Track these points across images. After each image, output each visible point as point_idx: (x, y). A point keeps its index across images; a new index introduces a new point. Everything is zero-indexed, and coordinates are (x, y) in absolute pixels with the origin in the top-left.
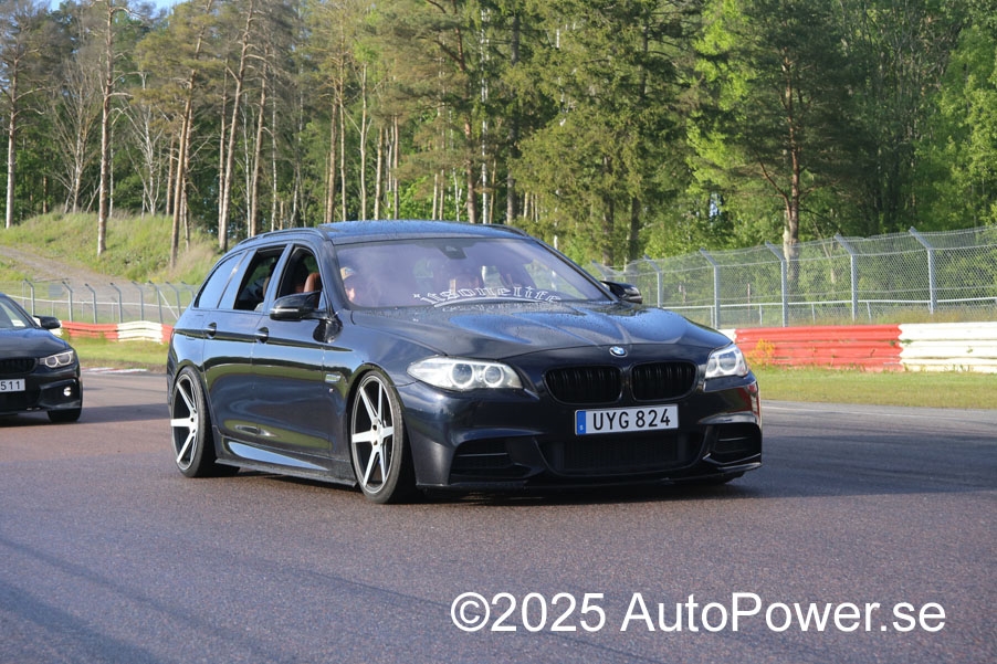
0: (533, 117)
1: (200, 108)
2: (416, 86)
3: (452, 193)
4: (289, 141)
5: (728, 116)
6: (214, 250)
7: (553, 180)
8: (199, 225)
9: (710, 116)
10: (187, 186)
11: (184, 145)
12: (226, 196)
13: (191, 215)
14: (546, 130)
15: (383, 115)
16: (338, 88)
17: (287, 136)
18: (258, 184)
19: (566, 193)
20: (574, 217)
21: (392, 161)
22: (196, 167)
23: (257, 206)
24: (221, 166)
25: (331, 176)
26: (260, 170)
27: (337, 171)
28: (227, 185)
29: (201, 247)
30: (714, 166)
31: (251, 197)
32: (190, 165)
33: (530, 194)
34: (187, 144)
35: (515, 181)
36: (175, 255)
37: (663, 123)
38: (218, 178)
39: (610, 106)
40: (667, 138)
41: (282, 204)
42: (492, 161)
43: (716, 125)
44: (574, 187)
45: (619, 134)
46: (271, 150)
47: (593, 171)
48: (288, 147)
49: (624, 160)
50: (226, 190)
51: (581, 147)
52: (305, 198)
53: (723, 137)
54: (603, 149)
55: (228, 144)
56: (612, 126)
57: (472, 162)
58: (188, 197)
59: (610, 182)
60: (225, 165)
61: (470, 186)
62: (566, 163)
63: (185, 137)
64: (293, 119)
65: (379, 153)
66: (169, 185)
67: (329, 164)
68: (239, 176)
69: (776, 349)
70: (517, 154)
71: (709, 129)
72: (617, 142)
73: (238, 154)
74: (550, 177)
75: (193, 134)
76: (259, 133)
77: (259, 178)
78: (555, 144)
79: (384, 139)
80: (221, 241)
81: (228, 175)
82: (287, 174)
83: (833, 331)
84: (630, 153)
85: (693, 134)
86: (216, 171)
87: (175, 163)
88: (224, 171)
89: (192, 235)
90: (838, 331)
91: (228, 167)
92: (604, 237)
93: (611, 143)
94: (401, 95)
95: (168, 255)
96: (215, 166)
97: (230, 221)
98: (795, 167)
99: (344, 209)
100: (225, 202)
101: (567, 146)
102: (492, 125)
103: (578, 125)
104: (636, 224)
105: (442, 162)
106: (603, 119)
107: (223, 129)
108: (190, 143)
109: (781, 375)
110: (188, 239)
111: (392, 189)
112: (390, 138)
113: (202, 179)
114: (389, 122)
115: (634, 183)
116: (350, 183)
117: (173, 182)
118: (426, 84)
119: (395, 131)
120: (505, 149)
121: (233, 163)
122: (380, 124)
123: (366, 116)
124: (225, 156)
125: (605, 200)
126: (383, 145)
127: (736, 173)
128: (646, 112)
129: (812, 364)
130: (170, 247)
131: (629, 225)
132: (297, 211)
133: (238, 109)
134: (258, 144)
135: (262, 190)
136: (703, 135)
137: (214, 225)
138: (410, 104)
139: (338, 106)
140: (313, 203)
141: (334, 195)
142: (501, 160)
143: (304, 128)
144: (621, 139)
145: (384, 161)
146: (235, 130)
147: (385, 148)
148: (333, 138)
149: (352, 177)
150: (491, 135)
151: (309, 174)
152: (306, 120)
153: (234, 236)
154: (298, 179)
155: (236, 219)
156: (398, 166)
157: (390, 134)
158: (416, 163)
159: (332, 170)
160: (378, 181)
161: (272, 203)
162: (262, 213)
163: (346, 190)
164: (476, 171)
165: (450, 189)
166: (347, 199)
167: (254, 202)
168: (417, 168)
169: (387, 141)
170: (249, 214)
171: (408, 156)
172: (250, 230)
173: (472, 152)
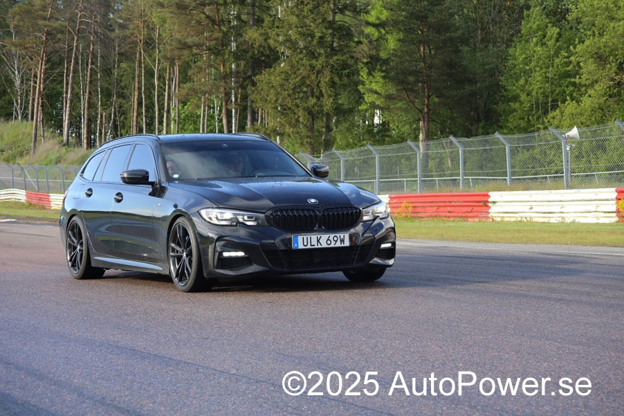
0: (263, 61)
1: (52, 52)
2: (189, 40)
3: (214, 108)
4: (108, 74)
5: (386, 62)
6: (60, 143)
7: (276, 101)
8: (50, 127)
9: (374, 62)
10: (42, 103)
11: (41, 76)
12: (68, 109)
13: (45, 121)
14: (272, 69)
15: (169, 59)
16: (140, 41)
17: (107, 72)
18: (89, 102)
19: (285, 109)
20: (289, 125)
21: (175, 88)
22: (48, 90)
23: (88, 116)
24: (65, 90)
25: (136, 97)
26: (90, 93)
27: (140, 94)
28: (68, 102)
29: (51, 141)
30: (376, 92)
31: (84, 110)
32: (44, 89)
33: (262, 109)
34: (42, 76)
35: (253, 101)
36: (35, 146)
37: (344, 66)
38: (63, 98)
39: (313, 55)
40: (348, 76)
41: (104, 114)
42: (238, 88)
43: (378, 67)
44: (289, 105)
45: (318, 72)
46: (97, 80)
47: (301, 95)
48: (108, 79)
49: (321, 89)
50: (68, 105)
51: (294, 80)
52: (119, 111)
53: (382, 74)
54: (308, 82)
55: (69, 76)
56: (314, 67)
57: (225, 89)
58: (43, 109)
59: (312, 103)
60: (67, 89)
61: (224, 104)
62: (285, 90)
63: (41, 71)
64: (112, 61)
65: (167, 82)
66: (31, 102)
67: (134, 88)
68: (76, 97)
69: (414, 207)
70: (254, 84)
71: (374, 69)
72: (317, 77)
73: (75, 82)
74: (274, 99)
75: (46, 69)
76: (89, 69)
77: (89, 98)
78: (278, 78)
79: (170, 74)
80: (65, 138)
81: (69, 96)
82: (107, 94)
83: (448, 196)
84: (325, 84)
85: (364, 74)
86: (61, 94)
87: (35, 88)
88: (67, 93)
89: (46, 134)
90: (452, 196)
91: (69, 90)
92: (308, 137)
93: (313, 77)
94: (180, 46)
95: (30, 147)
96: (61, 90)
97: (70, 125)
98: (426, 94)
99: (144, 118)
100: (67, 113)
101: (285, 80)
102: (237, 66)
103: (292, 66)
104: (329, 129)
105: (205, 89)
106: (308, 63)
107: (66, 66)
108: (44, 75)
109: (417, 223)
110: (44, 137)
111: (175, 106)
112: (174, 74)
113: (52, 99)
114: (172, 65)
115: (328, 103)
116: (148, 101)
117: (34, 100)
118: (196, 39)
119: (176, 68)
120: (246, 80)
121: (73, 89)
122: (166, 64)
123: (159, 60)
124: (67, 84)
125: (309, 114)
126: (169, 78)
127: (389, 97)
128: (335, 58)
129: (436, 216)
130: (31, 142)
131: (324, 130)
132: (114, 119)
133: (76, 54)
134: (89, 76)
135: (91, 106)
136: (370, 74)
137: (60, 127)
138: (186, 52)
139: (140, 53)
140: (124, 114)
141: (138, 109)
142: (244, 88)
143: (119, 66)
144: (319, 75)
145: (169, 88)
146: (74, 67)
147: (171, 80)
148: (137, 73)
149: (150, 97)
150: (238, 72)
151: (121, 95)
152: (120, 61)
153: (74, 135)
154: (114, 99)
155: (75, 124)
156: (179, 91)
157: (174, 71)
158: (189, 89)
159: (136, 93)
160: (166, 100)
161: (98, 113)
162: (91, 121)
163: (145, 106)
164: (228, 95)
165: (212, 106)
166: (146, 111)
167: (86, 113)
168: (190, 93)
169: (172, 75)
170: (82, 121)
171: (184, 85)
172: (84, 131)
173: (225, 82)
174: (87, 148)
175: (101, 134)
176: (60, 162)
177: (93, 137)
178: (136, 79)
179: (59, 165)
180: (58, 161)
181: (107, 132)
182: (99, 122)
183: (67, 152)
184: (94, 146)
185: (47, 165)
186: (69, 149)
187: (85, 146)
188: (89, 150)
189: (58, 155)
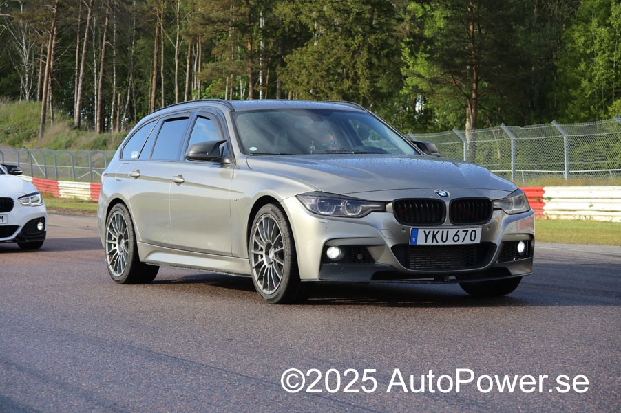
0: (295, 39)
1: (63, 26)
2: (214, 15)
3: (239, 91)
4: (124, 52)
5: (430, 41)
6: (71, 126)
7: (308, 83)
8: (60, 108)
9: (417, 42)
10: (52, 81)
11: (51, 52)
12: (79, 89)
13: (54, 101)
14: (304, 48)
15: (191, 36)
16: (160, 16)
17: (123, 49)
18: (102, 81)
19: (317, 93)
21: (197, 70)
22: (59, 68)
23: (102, 96)
24: (77, 68)
25: (154, 77)
26: (104, 72)
27: (159, 73)
28: (80, 81)
29: (61, 124)
30: (419, 76)
31: (97, 90)
32: (54, 66)
33: (293, 92)
34: (52, 52)
35: (282, 83)
36: (43, 129)
37: (384, 45)
38: (74, 76)
39: (349, 33)
40: (387, 56)
41: (119, 95)
42: (266, 69)
43: (422, 47)
44: (322, 88)
45: (354, 52)
46: (112, 57)
47: (336, 77)
48: (124, 56)
49: (357, 70)
50: (80, 85)
51: (328, 61)
52: (136, 93)
53: (426, 56)
54: (343, 63)
55: (82, 52)
56: (349, 47)
57: (252, 69)
58: (52, 89)
59: (347, 85)
60: (79, 67)
61: (250, 86)
62: (318, 71)
63: (51, 47)
64: (129, 37)
65: (188, 61)
66: (39, 80)
67: (153, 68)
68: (89, 76)
70: (284, 64)
71: (417, 50)
72: (352, 58)
73: (89, 60)
74: (306, 81)
75: (56, 45)
76: (103, 46)
77: (103, 77)
78: (310, 58)
79: (191, 52)
80: (76, 120)
81: (81, 74)
82: (123, 74)
84: (361, 65)
85: (406, 54)
86: (73, 71)
87: (44, 65)
88: (79, 71)
89: (55, 116)
91: (82, 68)
93: (348, 58)
94: (203, 21)
95: (38, 129)
96: (72, 68)
97: (82, 107)
98: (475, 78)
99: (163, 100)
100: (79, 93)
101: (318, 60)
102: (266, 44)
103: (326, 46)
105: (231, 69)
106: (343, 42)
107: (78, 42)
108: (54, 51)
110: (53, 119)
111: (197, 88)
112: (196, 52)
113: (62, 77)
114: (195, 41)
115: (364, 86)
116: (168, 82)
117: (42, 78)
118: (221, 14)
119: (199, 47)
120: (275, 60)
121: (85, 66)
122: (188, 41)
123: (180, 36)
124: (80, 61)
126: (191, 56)
127: (434, 81)
128: (373, 37)
130: (39, 124)
132: (130, 101)
133: (89, 29)
134: (103, 53)
135: (106, 85)
136: (412, 54)
137: (71, 108)
138: (209, 28)
139: (160, 28)
140: (141, 95)
141: (156, 90)
142: (273, 68)
143: (136, 43)
144: (355, 56)
146: (87, 43)
147: (192, 58)
148: (156, 51)
149: (169, 78)
150: (266, 51)
151: (138, 75)
152: (138, 38)
153: (86, 118)
154: (131, 79)
155: (87, 105)
156: (201, 71)
157: (195, 48)
158: (213, 69)
159: (155, 73)
160: (187, 81)
161: (112, 94)
162: (105, 102)
163: (164, 87)
164: (255, 75)
165: (237, 88)
166: (165, 93)
167: (99, 93)
168: (214, 73)
169: (194, 54)
170: (95, 102)
171: (208, 65)
172: (97, 113)
173: (253, 62)
174: (100, 132)
175: (115, 116)
176: (70, 146)
177: (106, 120)
178: (155, 57)
179: (68, 150)
180: (68, 146)
181: (122, 115)
182: (113, 103)
183: (78, 135)
184: (107, 130)
185: (56, 149)
186: (80, 132)
187: (98, 130)
188: (102, 134)
189: (68, 139)
